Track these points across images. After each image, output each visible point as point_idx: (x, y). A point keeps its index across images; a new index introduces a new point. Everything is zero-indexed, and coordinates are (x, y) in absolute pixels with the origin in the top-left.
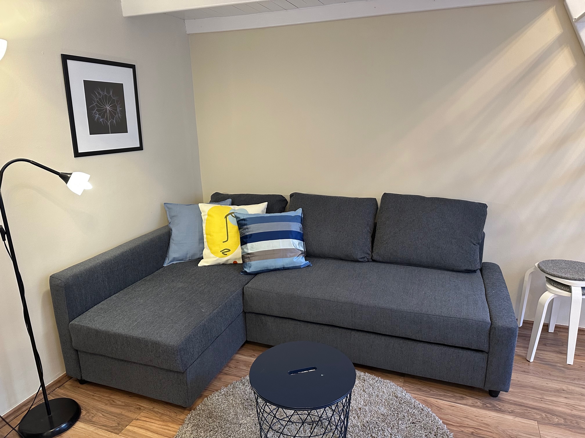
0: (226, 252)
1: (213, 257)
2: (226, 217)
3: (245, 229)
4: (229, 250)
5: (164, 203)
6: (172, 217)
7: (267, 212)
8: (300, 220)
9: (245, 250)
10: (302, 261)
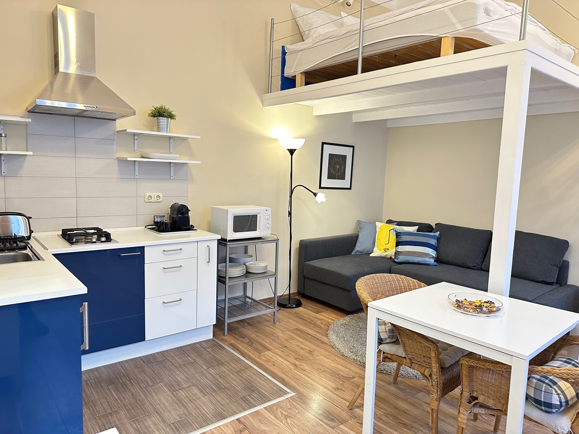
0: (387, 250)
1: (379, 252)
2: (390, 231)
3: (399, 238)
4: (388, 249)
5: (358, 221)
6: (360, 228)
7: (417, 231)
8: (436, 238)
9: (397, 250)
10: (432, 261)
